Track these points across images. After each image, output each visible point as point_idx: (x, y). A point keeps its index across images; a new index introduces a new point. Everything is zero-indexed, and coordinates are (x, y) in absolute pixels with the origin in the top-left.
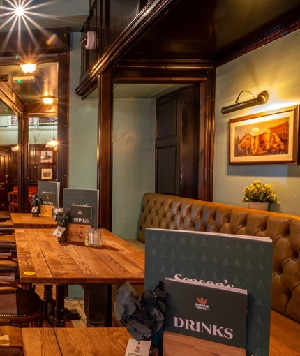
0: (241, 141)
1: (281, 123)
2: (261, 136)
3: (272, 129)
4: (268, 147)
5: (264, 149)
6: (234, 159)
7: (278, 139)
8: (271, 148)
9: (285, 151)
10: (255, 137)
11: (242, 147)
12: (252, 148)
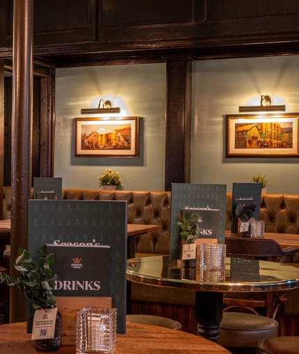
0: (88, 137)
1: (124, 127)
2: (107, 135)
3: (117, 131)
4: (114, 144)
5: (110, 145)
6: (80, 151)
7: (122, 139)
8: (117, 144)
9: (129, 148)
10: (101, 135)
11: (89, 142)
12: (99, 143)
